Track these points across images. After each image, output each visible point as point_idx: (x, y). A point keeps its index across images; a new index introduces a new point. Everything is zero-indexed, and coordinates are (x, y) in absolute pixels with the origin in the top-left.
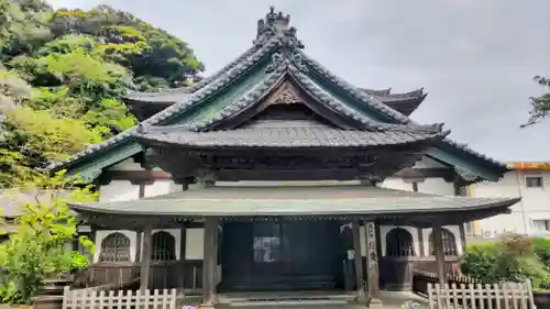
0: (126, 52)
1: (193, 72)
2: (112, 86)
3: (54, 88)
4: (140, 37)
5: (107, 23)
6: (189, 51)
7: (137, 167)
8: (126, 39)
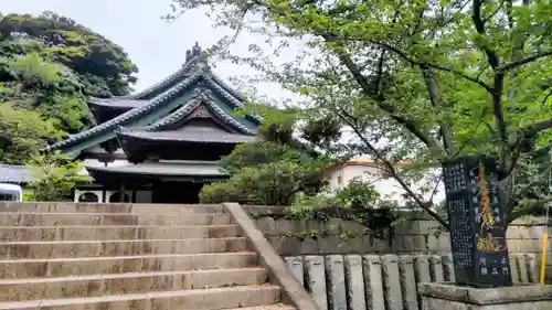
0: (71, 55)
1: (127, 72)
2: (61, 85)
3: (8, 83)
4: (83, 41)
5: (52, 27)
6: (125, 55)
7: (103, 151)
8: (71, 44)
